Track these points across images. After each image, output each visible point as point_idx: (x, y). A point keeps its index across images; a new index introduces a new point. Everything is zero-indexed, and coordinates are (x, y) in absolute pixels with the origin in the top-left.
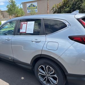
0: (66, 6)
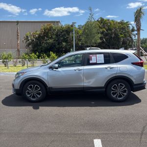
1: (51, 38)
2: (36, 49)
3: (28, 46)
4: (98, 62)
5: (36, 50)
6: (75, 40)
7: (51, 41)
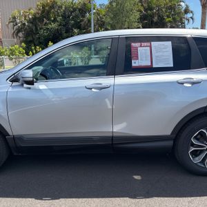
0: (49, 19)
1: (55, 21)
2: (30, 38)
3: (17, 35)
4: (154, 66)
5: (31, 42)
6: (94, 26)
7: (54, 26)
